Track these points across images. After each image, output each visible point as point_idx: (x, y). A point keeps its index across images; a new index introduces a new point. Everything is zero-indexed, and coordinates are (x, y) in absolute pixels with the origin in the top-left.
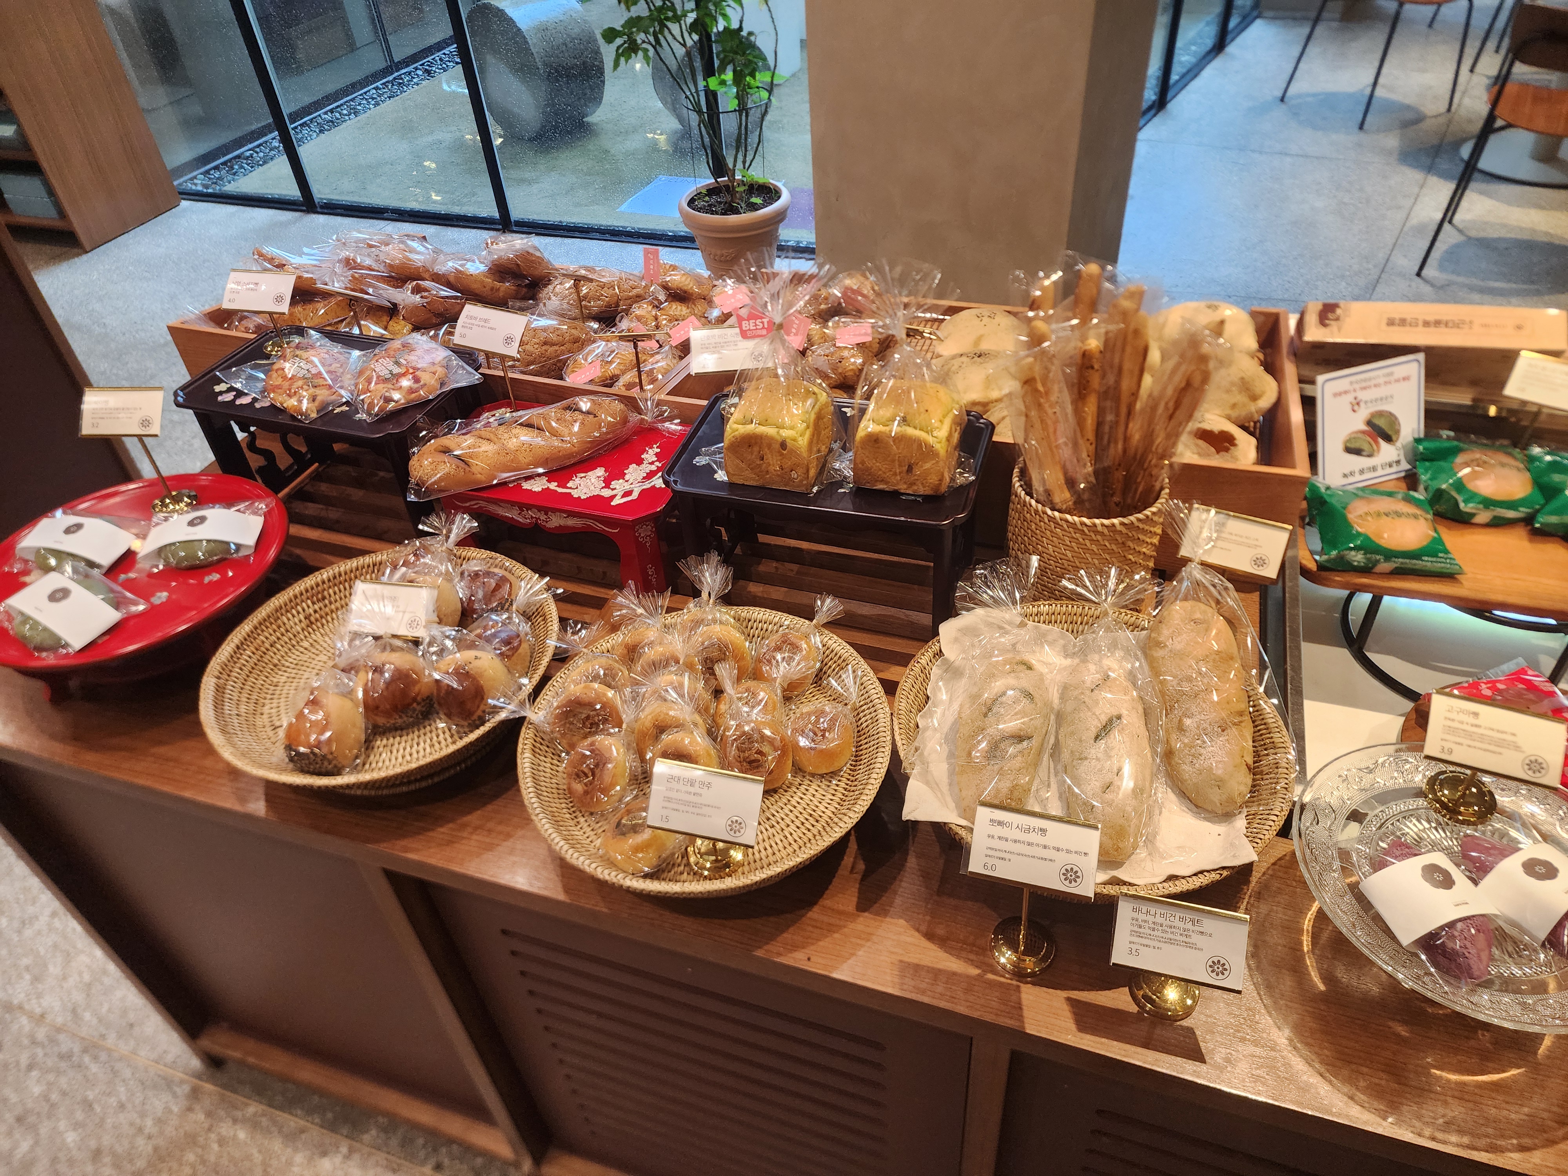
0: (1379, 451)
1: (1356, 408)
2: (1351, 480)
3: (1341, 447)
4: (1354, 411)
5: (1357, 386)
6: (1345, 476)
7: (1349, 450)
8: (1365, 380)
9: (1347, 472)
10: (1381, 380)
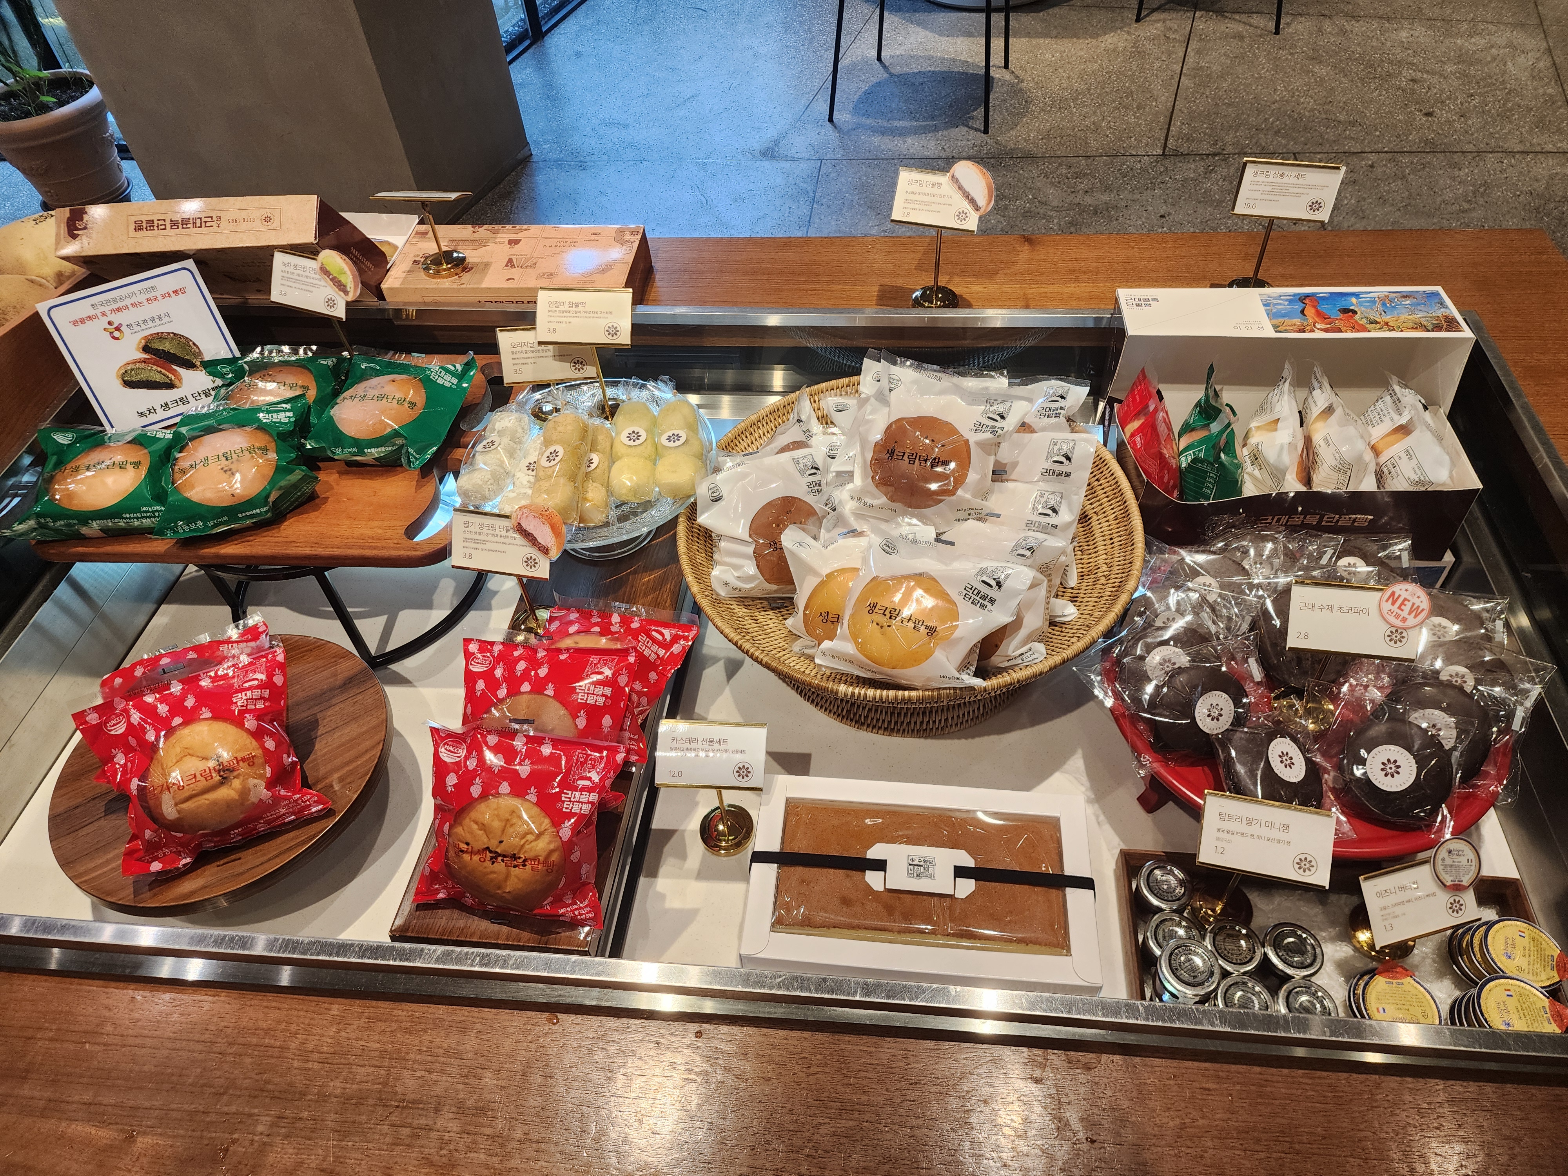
0: (180, 380)
1: (117, 334)
2: (153, 418)
3: (118, 384)
4: (117, 339)
5: (106, 309)
6: (141, 414)
7: (130, 384)
8: (115, 300)
9: (143, 409)
10: (142, 298)
